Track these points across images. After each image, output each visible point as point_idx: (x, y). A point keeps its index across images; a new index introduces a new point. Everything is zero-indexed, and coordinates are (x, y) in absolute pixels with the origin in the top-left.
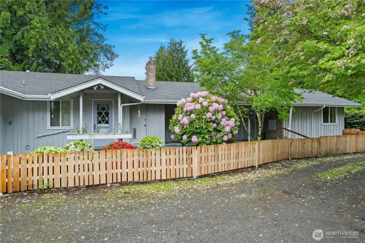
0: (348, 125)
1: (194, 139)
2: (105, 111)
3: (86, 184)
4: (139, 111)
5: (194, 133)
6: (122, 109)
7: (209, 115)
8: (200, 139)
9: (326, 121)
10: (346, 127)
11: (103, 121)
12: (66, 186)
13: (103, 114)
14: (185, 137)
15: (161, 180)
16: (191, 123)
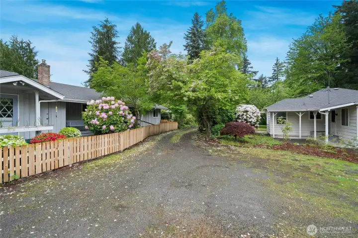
0: (162, 118)
1: (112, 127)
2: (7, 105)
3: (53, 168)
4: (56, 107)
5: (111, 124)
6: (39, 105)
7: (121, 112)
8: (116, 128)
9: (154, 116)
10: (161, 119)
11: (5, 115)
12: (34, 174)
13: (5, 108)
14: (104, 127)
15: (104, 156)
16: (109, 117)
